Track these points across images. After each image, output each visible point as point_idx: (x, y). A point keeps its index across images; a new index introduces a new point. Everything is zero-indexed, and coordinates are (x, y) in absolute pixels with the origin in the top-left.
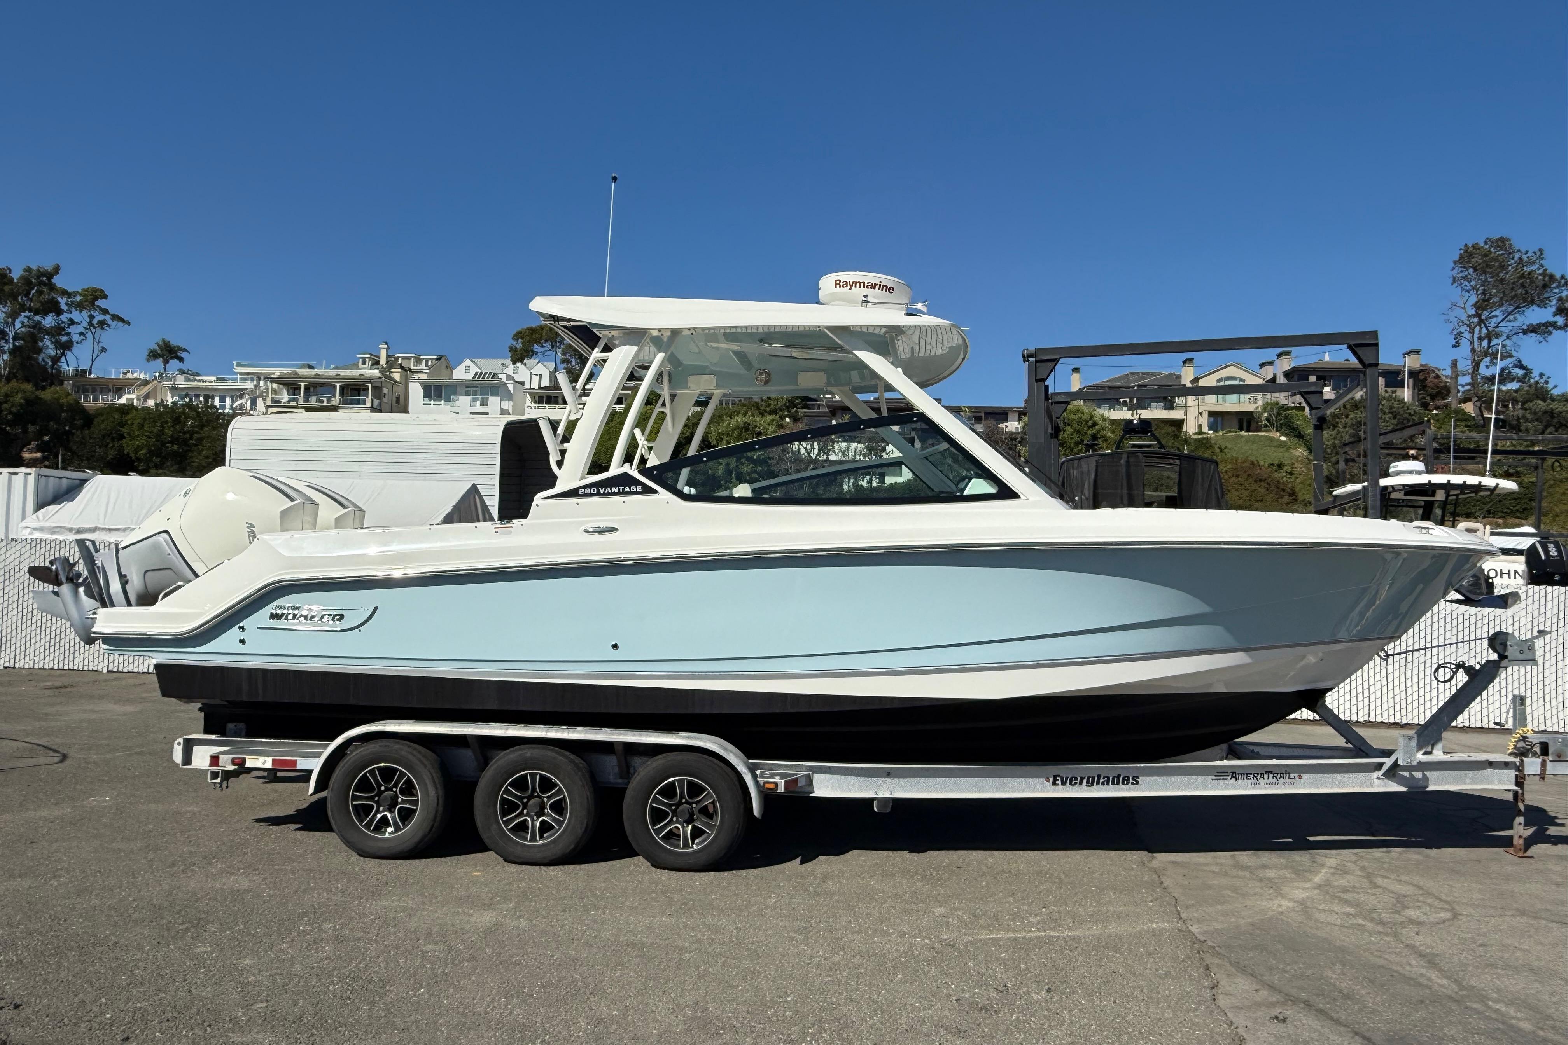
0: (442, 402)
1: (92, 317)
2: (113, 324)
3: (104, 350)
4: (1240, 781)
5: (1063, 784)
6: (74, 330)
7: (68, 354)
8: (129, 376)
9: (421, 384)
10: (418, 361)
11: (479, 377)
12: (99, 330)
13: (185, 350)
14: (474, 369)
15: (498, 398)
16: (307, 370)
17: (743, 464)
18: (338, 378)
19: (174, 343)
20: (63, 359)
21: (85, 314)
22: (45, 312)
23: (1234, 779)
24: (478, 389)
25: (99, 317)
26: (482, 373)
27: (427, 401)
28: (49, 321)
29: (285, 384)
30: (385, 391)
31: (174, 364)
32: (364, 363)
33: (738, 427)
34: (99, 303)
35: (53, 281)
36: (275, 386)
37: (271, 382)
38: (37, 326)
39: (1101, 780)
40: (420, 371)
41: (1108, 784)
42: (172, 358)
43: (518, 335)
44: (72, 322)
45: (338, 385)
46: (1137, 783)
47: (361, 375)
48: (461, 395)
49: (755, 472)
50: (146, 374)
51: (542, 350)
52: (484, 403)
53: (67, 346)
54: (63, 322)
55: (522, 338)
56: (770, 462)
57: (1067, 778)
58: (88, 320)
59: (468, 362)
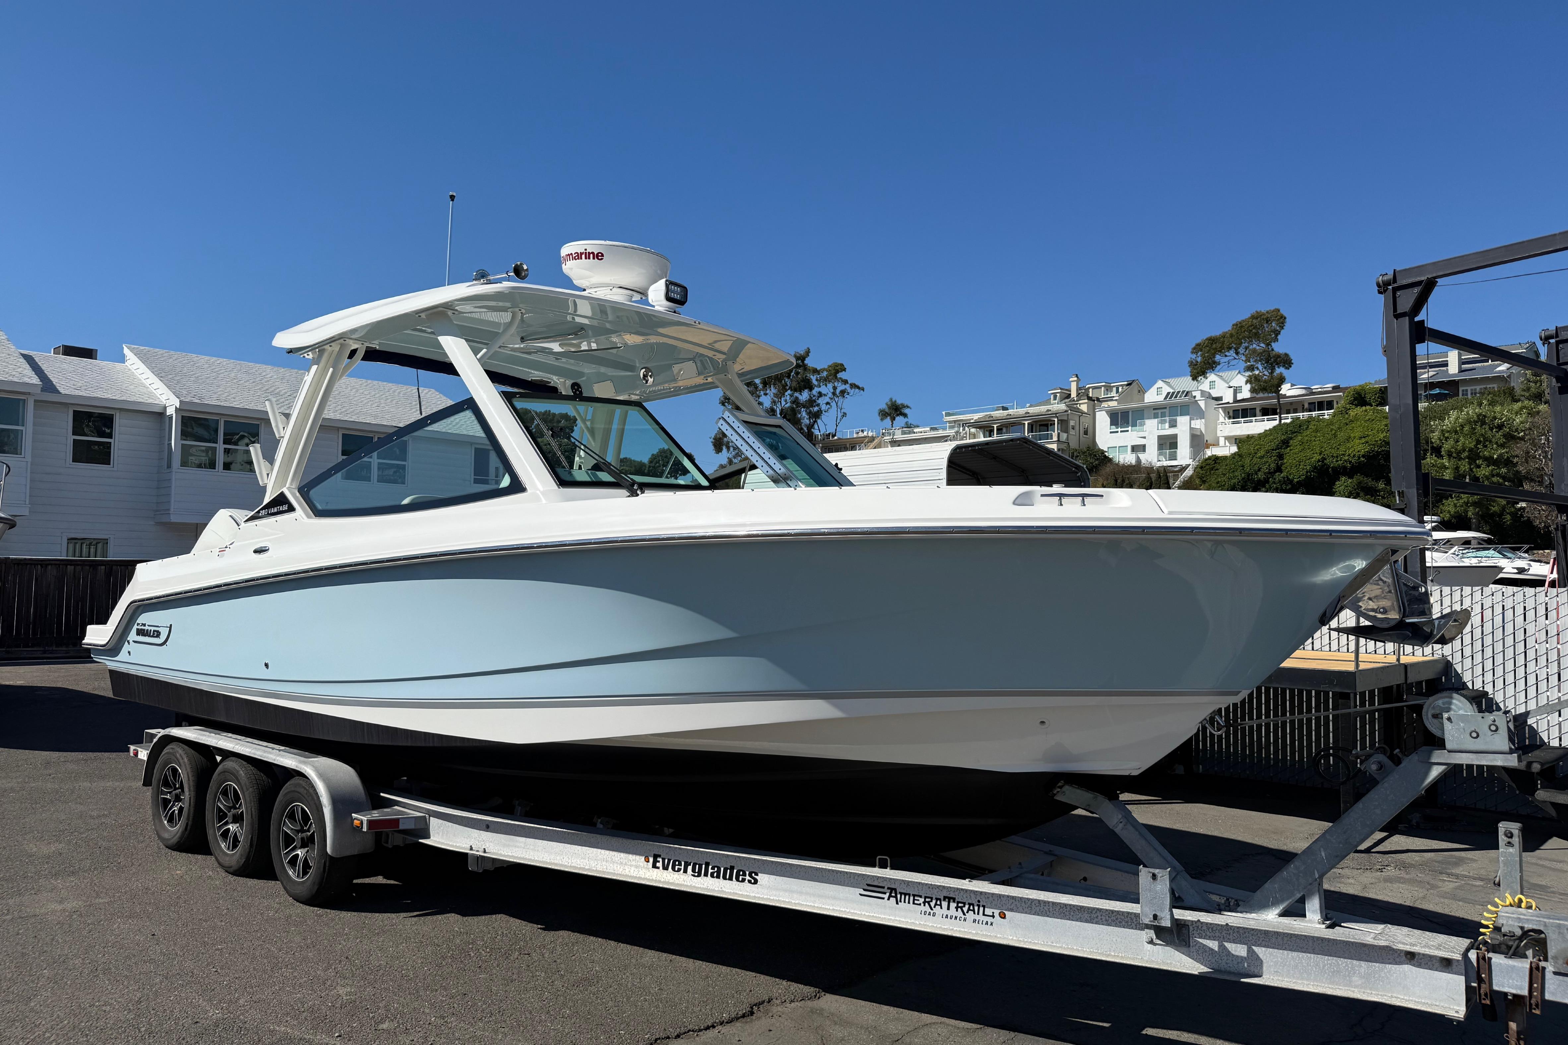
0: (1130, 428)
1: (835, 388)
2: (852, 391)
3: (845, 415)
4: (901, 904)
5: (665, 868)
6: (822, 401)
7: (819, 421)
8: (861, 435)
9: (1107, 412)
10: (1108, 389)
11: (1171, 397)
12: (841, 399)
13: (908, 407)
14: (1166, 389)
15: (1187, 418)
16: (1001, 411)
17: (1479, 467)
18: (1027, 415)
19: (899, 402)
20: (816, 426)
21: (830, 386)
22: (800, 390)
23: (893, 900)
24: (1167, 411)
25: (841, 387)
26: (1173, 393)
27: (1114, 429)
28: (804, 396)
29: (980, 428)
30: (1072, 423)
31: (900, 420)
32: (1055, 398)
33: (1469, 421)
34: (841, 375)
35: (805, 362)
36: (973, 430)
37: (968, 427)
38: (796, 401)
39: (710, 871)
40: (1111, 399)
41: (718, 877)
42: (898, 415)
43: (1197, 348)
44: (820, 395)
45: (1026, 423)
46: (756, 882)
47: (1048, 410)
48: (1149, 418)
49: (1498, 475)
50: (872, 431)
51: (1226, 359)
52: (1173, 425)
53: (817, 416)
54: (814, 396)
55: (1201, 350)
56: (1515, 460)
57: (669, 861)
58: (832, 391)
59: (1160, 384)
